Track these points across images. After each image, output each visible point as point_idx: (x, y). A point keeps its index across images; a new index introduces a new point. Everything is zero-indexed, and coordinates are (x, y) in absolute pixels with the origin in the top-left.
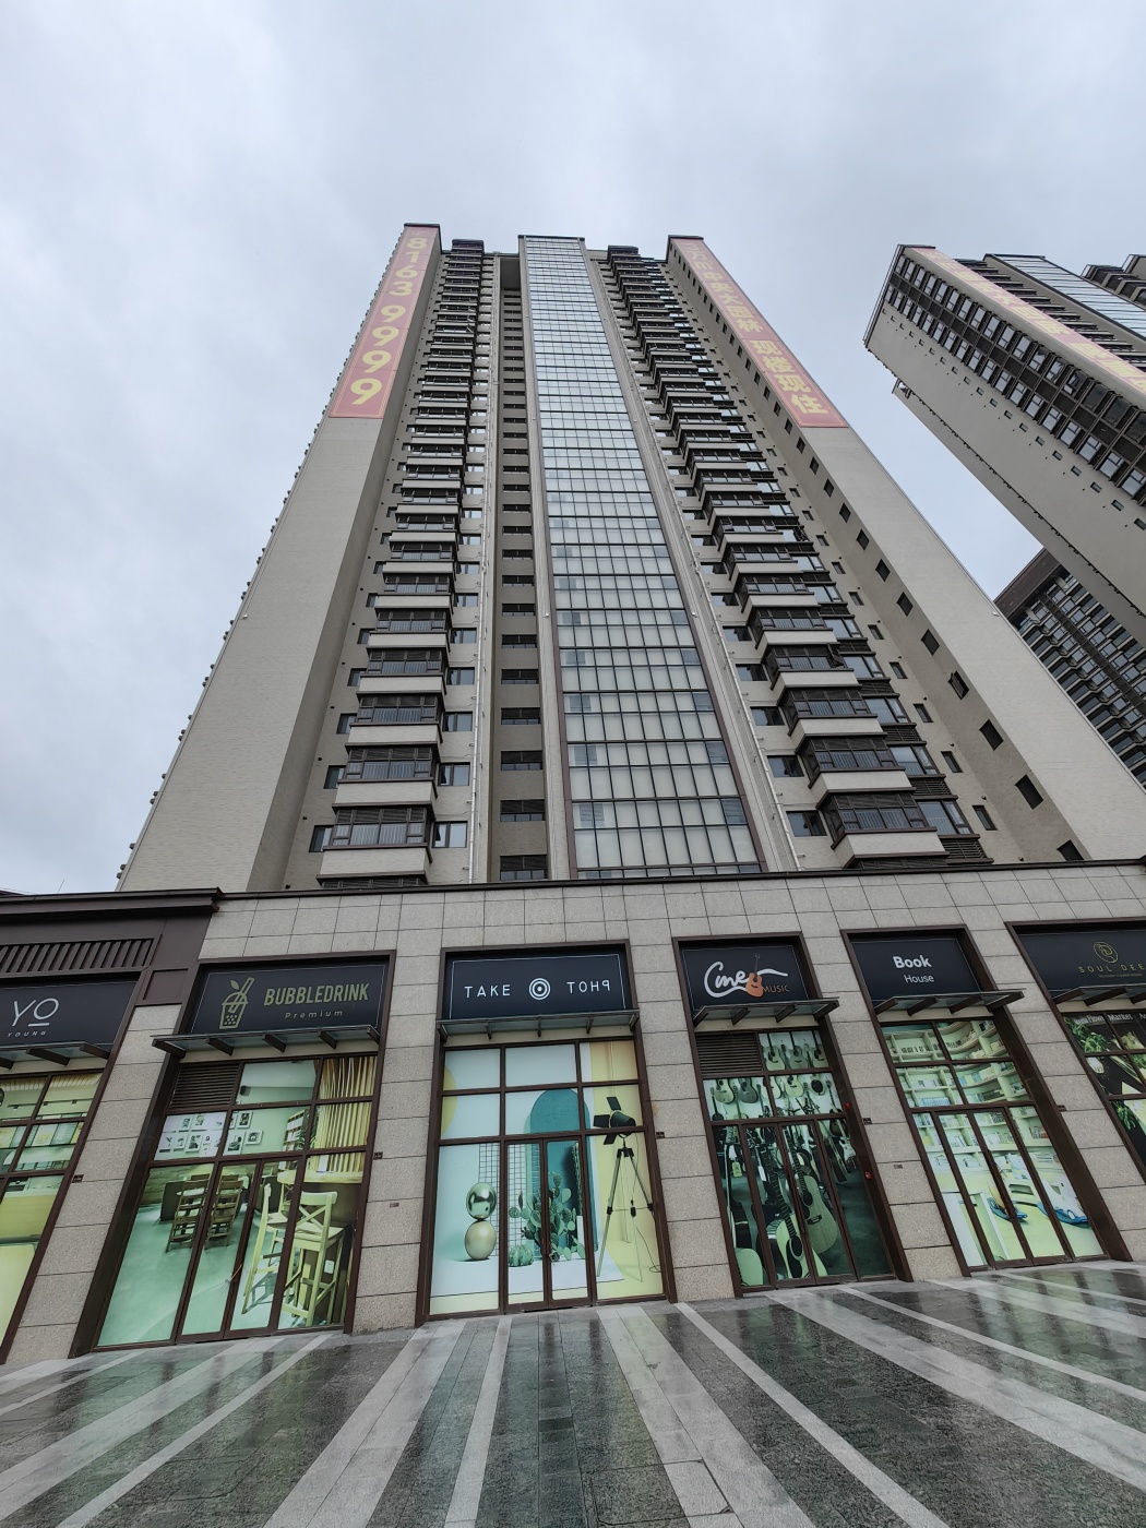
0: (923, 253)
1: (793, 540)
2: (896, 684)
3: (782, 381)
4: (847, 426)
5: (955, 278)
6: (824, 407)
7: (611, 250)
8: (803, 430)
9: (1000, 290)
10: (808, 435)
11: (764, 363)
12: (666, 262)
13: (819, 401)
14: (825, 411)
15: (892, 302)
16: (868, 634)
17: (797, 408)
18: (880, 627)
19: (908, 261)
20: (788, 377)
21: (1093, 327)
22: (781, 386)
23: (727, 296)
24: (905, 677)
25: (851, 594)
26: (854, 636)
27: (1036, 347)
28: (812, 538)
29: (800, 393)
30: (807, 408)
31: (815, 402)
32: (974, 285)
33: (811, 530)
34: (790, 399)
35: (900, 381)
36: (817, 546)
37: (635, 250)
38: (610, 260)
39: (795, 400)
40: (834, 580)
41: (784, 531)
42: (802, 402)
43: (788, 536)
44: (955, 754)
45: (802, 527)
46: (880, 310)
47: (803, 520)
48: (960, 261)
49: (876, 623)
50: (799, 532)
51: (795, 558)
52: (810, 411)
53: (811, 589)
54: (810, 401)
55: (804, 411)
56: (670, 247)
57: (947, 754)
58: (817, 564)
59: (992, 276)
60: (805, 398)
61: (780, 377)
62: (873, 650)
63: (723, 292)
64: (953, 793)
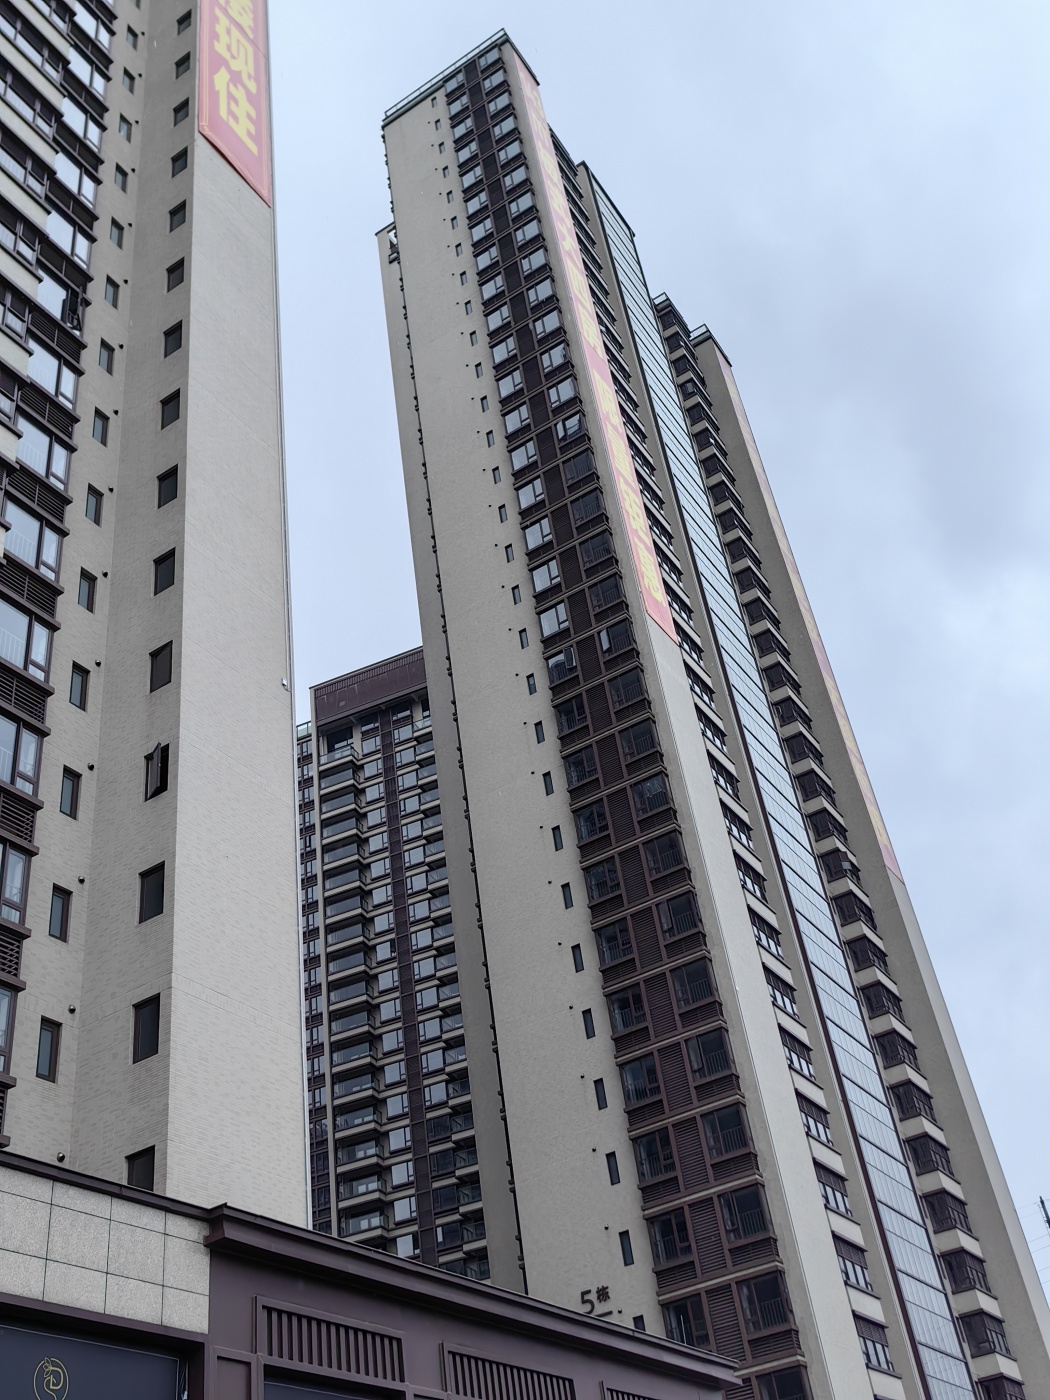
0: (523, 74)
1: (56, 311)
2: (59, 709)
3: (220, 29)
4: (269, 203)
5: (534, 149)
6: (256, 139)
8: (200, 142)
9: (570, 222)
10: (201, 154)
13: (255, 122)
14: (254, 148)
15: (451, 97)
16: (70, 584)
17: (214, 95)
18: (101, 583)
19: (499, 65)
20: (235, 33)
21: (627, 376)
22: (215, 36)
24: (82, 706)
25: (92, 490)
26: (43, 570)
27: (559, 336)
28: (91, 335)
29: (235, 78)
30: (230, 112)
31: (249, 116)
32: (547, 183)
33: (99, 322)
34: (214, 70)
35: (393, 227)
36: (90, 358)
39: (221, 79)
40: (76, 441)
41: (47, 280)
42: (231, 97)
43: (50, 296)
44: (74, 900)
45: (87, 303)
46: (427, 95)
47: (96, 291)
48: (553, 136)
49: (97, 573)
50: (75, 304)
51: (32, 345)
52: (232, 123)
53: (23, 425)
54: (244, 108)
55: (223, 113)
57: (62, 894)
58: (67, 387)
59: (573, 195)
60: (240, 94)
61: (224, 22)
62: (60, 617)
64: (25, 975)
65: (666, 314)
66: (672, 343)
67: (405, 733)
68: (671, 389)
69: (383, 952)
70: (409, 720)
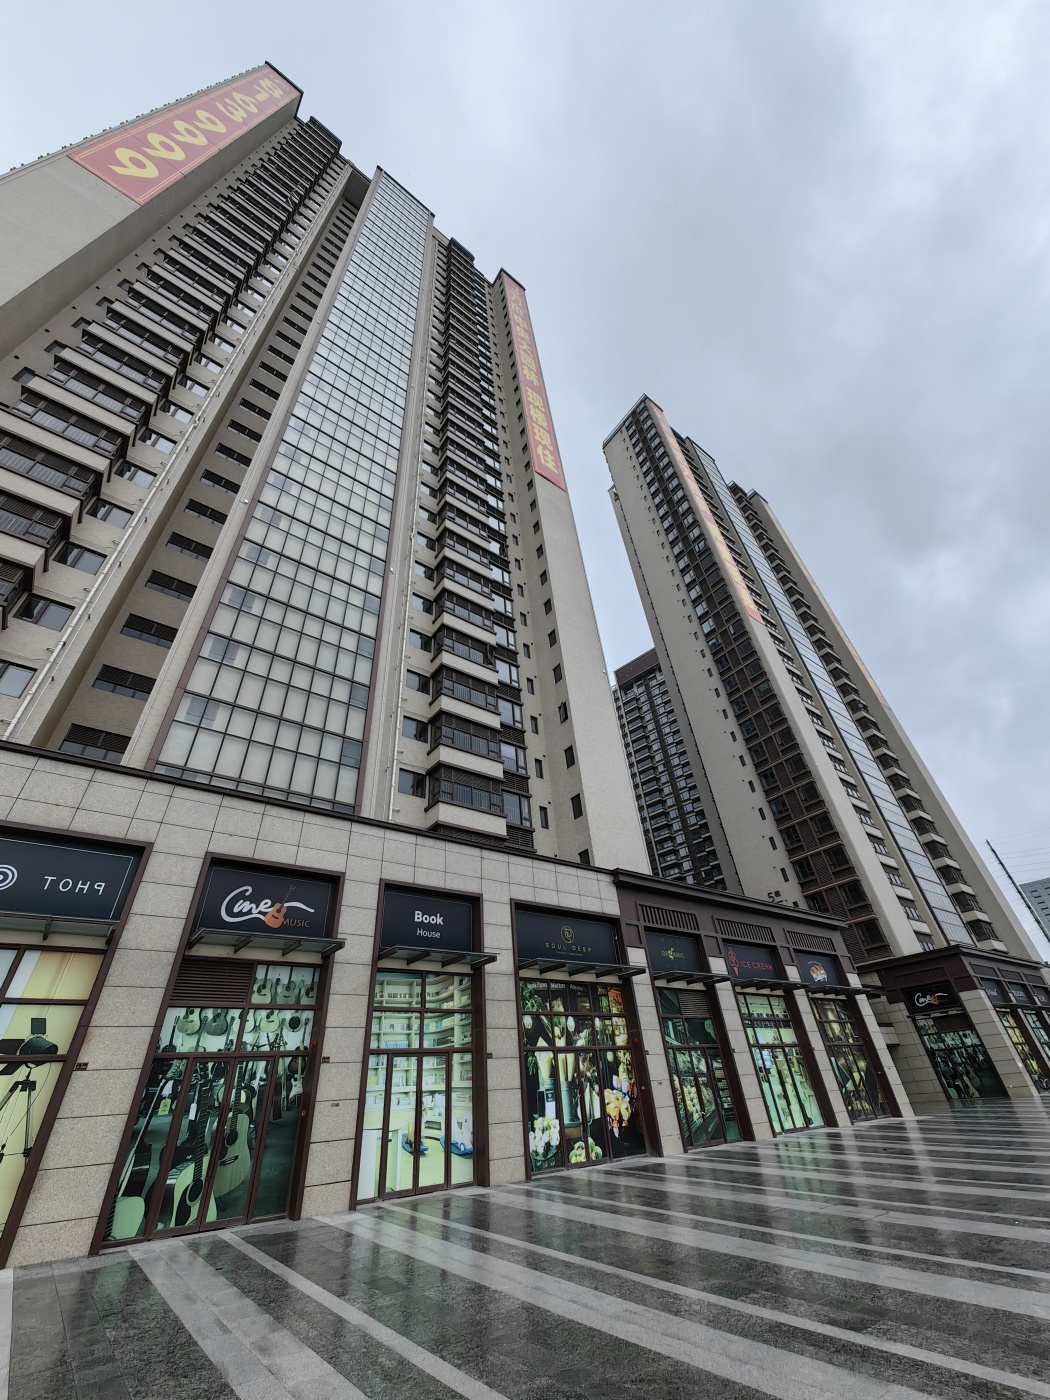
0: (656, 409)
1: (497, 552)
2: (525, 695)
3: (536, 431)
4: (565, 491)
5: (666, 438)
6: (557, 468)
7: (453, 242)
8: (536, 475)
9: (686, 463)
10: (538, 480)
11: (529, 409)
12: (493, 286)
13: (555, 461)
14: (556, 471)
15: (628, 428)
16: (521, 650)
17: (538, 456)
18: (531, 647)
19: (645, 408)
20: (541, 430)
21: (722, 520)
22: (534, 434)
23: (524, 343)
24: (533, 693)
25: (522, 614)
26: (511, 647)
27: (690, 510)
28: (511, 558)
29: (545, 447)
30: (545, 461)
31: (552, 461)
32: (674, 450)
33: (513, 552)
34: (536, 447)
35: (614, 486)
36: (512, 566)
37: (472, 259)
38: (448, 249)
39: (540, 449)
40: (513, 597)
41: (493, 542)
42: (544, 455)
43: (494, 547)
44: (543, 764)
45: (507, 546)
46: (618, 430)
47: (510, 541)
48: (673, 431)
49: (529, 644)
50: (503, 548)
51: (492, 567)
52: (546, 463)
53: (494, 596)
54: (550, 458)
55: (543, 461)
56: (499, 277)
57: (538, 762)
58: (506, 579)
59: (685, 452)
60: (547, 453)
61: (537, 427)
62: (519, 662)
63: (522, 339)
64: (530, 792)
65: (735, 489)
66: (739, 501)
67: (654, 683)
68: (743, 520)
69: (661, 768)
70: (655, 677)
